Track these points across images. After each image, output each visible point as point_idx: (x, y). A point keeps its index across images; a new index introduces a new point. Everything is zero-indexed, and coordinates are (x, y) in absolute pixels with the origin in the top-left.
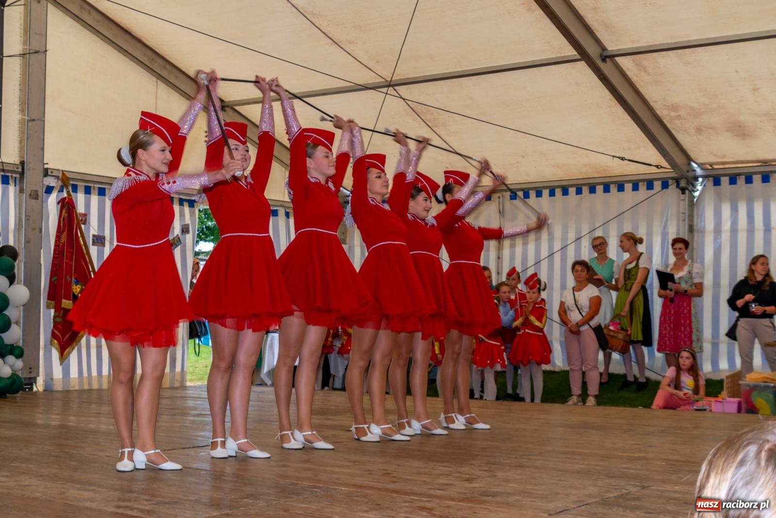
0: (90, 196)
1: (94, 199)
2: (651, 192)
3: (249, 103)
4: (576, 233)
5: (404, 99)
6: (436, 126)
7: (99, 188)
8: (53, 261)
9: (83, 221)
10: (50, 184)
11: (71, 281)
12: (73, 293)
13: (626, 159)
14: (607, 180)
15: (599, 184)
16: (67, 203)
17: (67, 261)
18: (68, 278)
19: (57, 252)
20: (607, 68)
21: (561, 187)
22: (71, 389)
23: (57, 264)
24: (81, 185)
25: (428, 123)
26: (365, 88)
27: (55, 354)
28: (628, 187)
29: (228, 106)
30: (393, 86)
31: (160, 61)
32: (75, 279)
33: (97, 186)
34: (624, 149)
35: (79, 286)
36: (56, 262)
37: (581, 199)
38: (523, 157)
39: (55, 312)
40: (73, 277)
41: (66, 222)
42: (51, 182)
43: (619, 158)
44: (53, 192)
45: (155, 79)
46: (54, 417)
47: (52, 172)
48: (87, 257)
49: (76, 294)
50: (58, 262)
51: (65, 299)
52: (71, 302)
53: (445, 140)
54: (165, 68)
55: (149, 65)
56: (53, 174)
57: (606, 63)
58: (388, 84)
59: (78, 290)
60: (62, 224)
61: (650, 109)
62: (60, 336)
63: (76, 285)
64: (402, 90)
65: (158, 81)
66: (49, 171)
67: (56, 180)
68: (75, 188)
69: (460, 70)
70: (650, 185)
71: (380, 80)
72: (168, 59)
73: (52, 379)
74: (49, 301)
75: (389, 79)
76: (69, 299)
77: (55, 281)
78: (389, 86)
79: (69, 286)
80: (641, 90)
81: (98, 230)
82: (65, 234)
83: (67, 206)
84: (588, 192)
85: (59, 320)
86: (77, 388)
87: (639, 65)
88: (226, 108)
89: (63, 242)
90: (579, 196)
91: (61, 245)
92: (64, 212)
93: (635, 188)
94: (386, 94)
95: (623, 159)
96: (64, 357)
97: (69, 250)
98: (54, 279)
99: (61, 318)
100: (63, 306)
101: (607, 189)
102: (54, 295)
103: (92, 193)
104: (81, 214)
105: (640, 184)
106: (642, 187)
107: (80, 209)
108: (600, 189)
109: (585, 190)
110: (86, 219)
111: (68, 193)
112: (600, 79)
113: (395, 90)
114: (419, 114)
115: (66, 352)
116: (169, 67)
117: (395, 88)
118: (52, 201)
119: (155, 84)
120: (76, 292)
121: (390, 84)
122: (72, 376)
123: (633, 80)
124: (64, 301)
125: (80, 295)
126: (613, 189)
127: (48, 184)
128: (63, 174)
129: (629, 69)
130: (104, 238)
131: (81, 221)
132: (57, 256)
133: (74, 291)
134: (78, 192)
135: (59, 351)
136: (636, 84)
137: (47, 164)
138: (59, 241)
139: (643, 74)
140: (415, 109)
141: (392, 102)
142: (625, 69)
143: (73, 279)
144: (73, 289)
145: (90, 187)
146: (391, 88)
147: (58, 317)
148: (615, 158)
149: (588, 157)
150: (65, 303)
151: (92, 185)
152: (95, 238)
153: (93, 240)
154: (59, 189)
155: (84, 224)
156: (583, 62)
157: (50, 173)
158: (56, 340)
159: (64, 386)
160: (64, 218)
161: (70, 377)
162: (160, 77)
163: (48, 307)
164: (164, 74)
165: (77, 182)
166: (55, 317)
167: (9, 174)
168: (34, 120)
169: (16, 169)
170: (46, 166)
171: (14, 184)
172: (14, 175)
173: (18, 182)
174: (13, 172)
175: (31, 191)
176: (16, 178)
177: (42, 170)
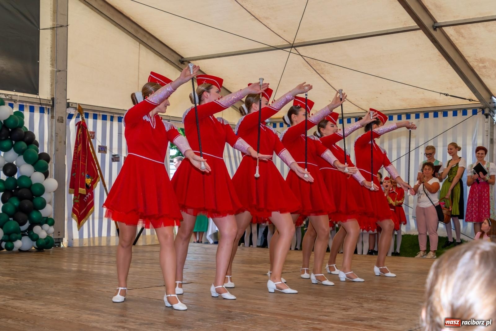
0: (97, 121)
1: (99, 122)
2: (465, 117)
3: (199, 59)
4: (415, 144)
5: (302, 56)
6: (323, 74)
7: (103, 115)
8: (73, 163)
9: (93, 137)
10: (70, 112)
11: (85, 176)
12: (86, 184)
13: (448, 95)
14: (436, 109)
15: (431, 111)
16: (82, 125)
17: (82, 163)
18: (83, 174)
19: (76, 157)
20: (436, 34)
21: (405, 114)
22: (84, 246)
23: (75, 165)
24: (91, 114)
25: (317, 71)
26: (276, 48)
27: (75, 223)
28: (450, 113)
29: (186, 61)
30: (295, 47)
31: (142, 32)
32: (87, 174)
33: (101, 114)
34: (447, 88)
35: (89, 179)
36: (75, 164)
37: (419, 121)
38: (380, 94)
39: (75, 196)
40: (86, 173)
41: (81, 138)
42: (72, 111)
43: (444, 94)
44: (73, 118)
45: (138, 43)
46: (74, 264)
47: (72, 105)
48: (95, 160)
49: (88, 184)
50: (76, 164)
51: (81, 187)
52: (85, 189)
53: (329, 82)
54: (145, 36)
55: (134, 34)
56: (72, 106)
57: (436, 31)
58: (291, 46)
59: (89, 182)
60: (78, 139)
61: (466, 62)
62: (77, 211)
63: (88, 179)
64: (300, 49)
65: (141, 44)
66: (70, 104)
67: (75, 110)
68: (87, 115)
69: (339, 36)
70: (465, 112)
71: (286, 43)
72: (147, 30)
73: (72, 239)
74: (71, 189)
75: (292, 43)
76: (84, 188)
77: (74, 176)
78: (292, 47)
79: (83, 179)
80: (459, 49)
81: (102, 142)
82: (81, 145)
83: (82, 127)
84: (424, 117)
85: (77, 201)
86: (87, 245)
87: (458, 32)
88: (185, 63)
89: (79, 150)
90: (417, 119)
91: (78, 152)
92: (80, 130)
93: (455, 114)
94: (290, 52)
95: (447, 95)
96: (80, 225)
97: (83, 155)
98: (73, 175)
99: (78, 200)
100: (79, 192)
101: (436, 115)
102: (74, 185)
103: (98, 119)
104: (91, 132)
105: (458, 112)
106: (460, 113)
107: (90, 128)
108: (431, 115)
109: (422, 115)
110: (94, 136)
111: (82, 118)
112: (433, 42)
113: (296, 50)
114: (312, 65)
115: (82, 222)
116: (148, 36)
117: (297, 48)
118: (72, 123)
119: (138, 47)
120: (88, 183)
121: (293, 46)
122: (84, 237)
123: (454, 42)
124: (80, 189)
125: (90, 185)
126: (440, 114)
127: (69, 113)
128: (79, 106)
129: (451, 35)
130: (106, 148)
131: (91, 136)
132: (75, 159)
133: (87, 182)
134: (89, 118)
135: (77, 221)
136: (456, 45)
137: (69, 99)
138: (77, 150)
139: (461, 38)
140: (310, 62)
141: (294, 58)
142: (449, 35)
143: (86, 175)
144: (86, 181)
145: (97, 115)
146: (293, 49)
147: (77, 199)
148: (441, 94)
149: (423, 93)
150: (81, 190)
151: (98, 113)
152: (100, 148)
153: (99, 149)
154: (76, 116)
155: (93, 138)
156: (421, 31)
157: (70, 106)
158: (75, 214)
159: (80, 244)
160: (80, 135)
161: (83, 238)
162: (141, 42)
163: (70, 193)
164: (145, 40)
165: (88, 111)
166: (74, 199)
167: (45, 106)
168: (60, 71)
169: (49, 103)
170: (68, 101)
171: (47, 113)
172: (48, 107)
173: (50, 111)
174: (46, 105)
175: (59, 117)
176: (49, 109)
177: (66, 103)
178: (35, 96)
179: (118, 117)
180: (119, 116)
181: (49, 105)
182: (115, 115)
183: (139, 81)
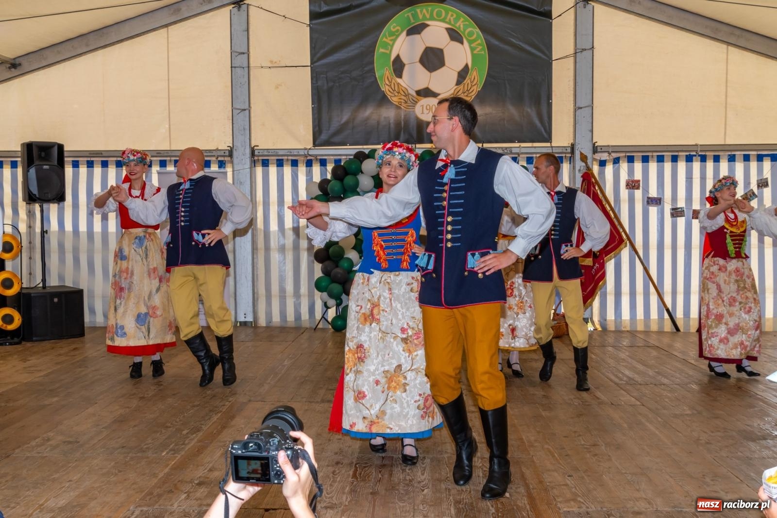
0: (648, 165)
1: (653, 166)
7: (658, 156)
9: (637, 186)
22: (623, 329)
24: (638, 156)
31: (726, 28)
33: (655, 154)
42: (603, 156)
44: (607, 165)
45: (723, 46)
47: (602, 149)
54: (733, 34)
65: (728, 47)
66: (599, 148)
67: (608, 154)
73: (606, 320)
86: (628, 329)
103: (650, 161)
104: (632, 181)
110: (639, 185)
111: (588, 168)
116: (738, 32)
119: (725, 51)
127: (600, 159)
130: (660, 199)
131: (634, 186)
134: (635, 162)
145: (647, 156)
150: (584, 260)
151: (650, 154)
152: (650, 200)
153: (648, 202)
154: (612, 161)
155: (637, 188)
157: (599, 150)
159: (616, 327)
161: (621, 319)
162: (730, 44)
165: (633, 153)
167: (564, 155)
168: (581, 108)
169: (565, 151)
170: (596, 145)
171: (569, 162)
172: (567, 155)
173: (572, 160)
174: (565, 153)
175: (580, 167)
176: (570, 157)
177: (591, 148)
178: (548, 144)
179: (687, 156)
180: (688, 154)
181: (568, 153)
182: (680, 154)
183: (728, 99)
